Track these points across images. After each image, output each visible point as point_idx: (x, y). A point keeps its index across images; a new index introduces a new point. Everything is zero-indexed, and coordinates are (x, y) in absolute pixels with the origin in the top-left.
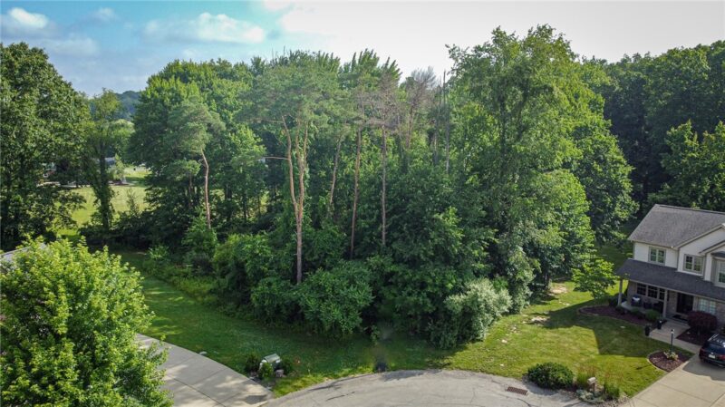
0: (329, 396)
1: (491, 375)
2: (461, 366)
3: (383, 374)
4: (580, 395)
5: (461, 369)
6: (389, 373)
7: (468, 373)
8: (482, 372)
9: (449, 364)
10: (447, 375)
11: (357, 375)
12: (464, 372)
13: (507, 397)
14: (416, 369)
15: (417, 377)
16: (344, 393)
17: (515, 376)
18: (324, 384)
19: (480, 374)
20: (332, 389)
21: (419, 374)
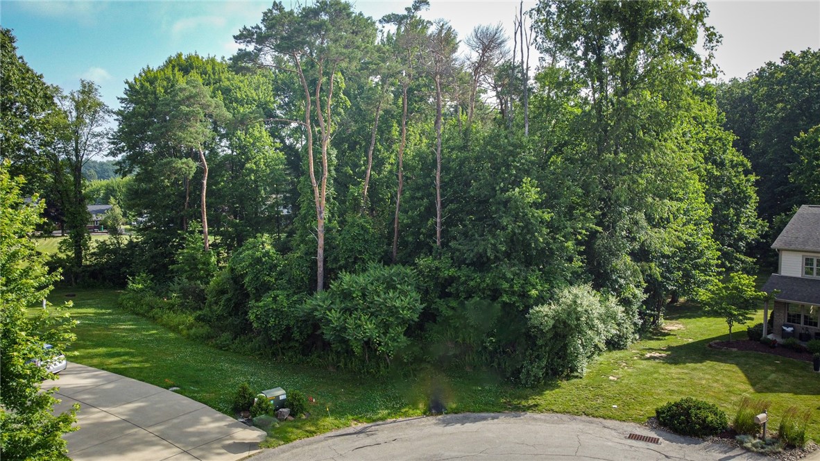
0: (357, 444)
1: (601, 420)
2: (554, 408)
3: (440, 417)
4: (742, 443)
5: (553, 411)
6: (448, 416)
7: (566, 417)
8: (587, 415)
9: (536, 406)
10: (535, 419)
11: (401, 419)
12: (559, 415)
13: (631, 446)
14: (487, 411)
15: (490, 421)
16: (379, 440)
17: (637, 420)
18: (350, 430)
19: (584, 417)
20: (362, 435)
21: (493, 418)
